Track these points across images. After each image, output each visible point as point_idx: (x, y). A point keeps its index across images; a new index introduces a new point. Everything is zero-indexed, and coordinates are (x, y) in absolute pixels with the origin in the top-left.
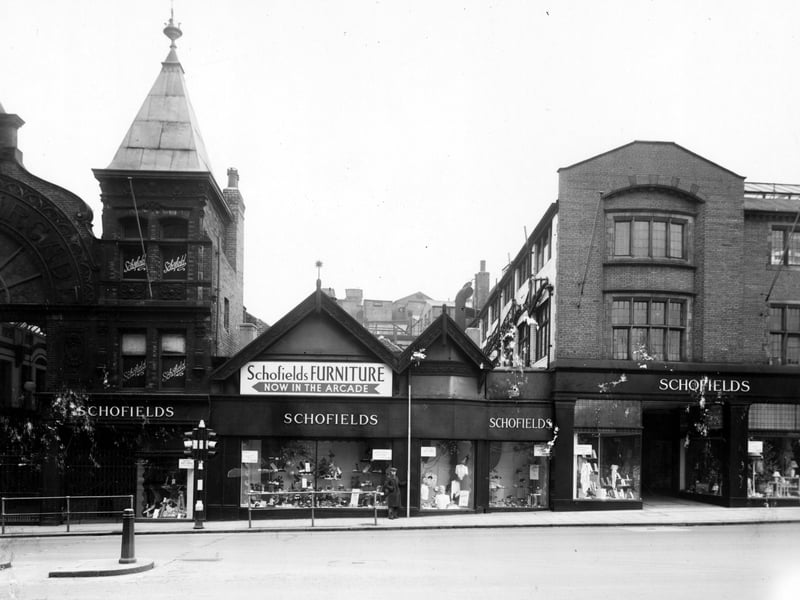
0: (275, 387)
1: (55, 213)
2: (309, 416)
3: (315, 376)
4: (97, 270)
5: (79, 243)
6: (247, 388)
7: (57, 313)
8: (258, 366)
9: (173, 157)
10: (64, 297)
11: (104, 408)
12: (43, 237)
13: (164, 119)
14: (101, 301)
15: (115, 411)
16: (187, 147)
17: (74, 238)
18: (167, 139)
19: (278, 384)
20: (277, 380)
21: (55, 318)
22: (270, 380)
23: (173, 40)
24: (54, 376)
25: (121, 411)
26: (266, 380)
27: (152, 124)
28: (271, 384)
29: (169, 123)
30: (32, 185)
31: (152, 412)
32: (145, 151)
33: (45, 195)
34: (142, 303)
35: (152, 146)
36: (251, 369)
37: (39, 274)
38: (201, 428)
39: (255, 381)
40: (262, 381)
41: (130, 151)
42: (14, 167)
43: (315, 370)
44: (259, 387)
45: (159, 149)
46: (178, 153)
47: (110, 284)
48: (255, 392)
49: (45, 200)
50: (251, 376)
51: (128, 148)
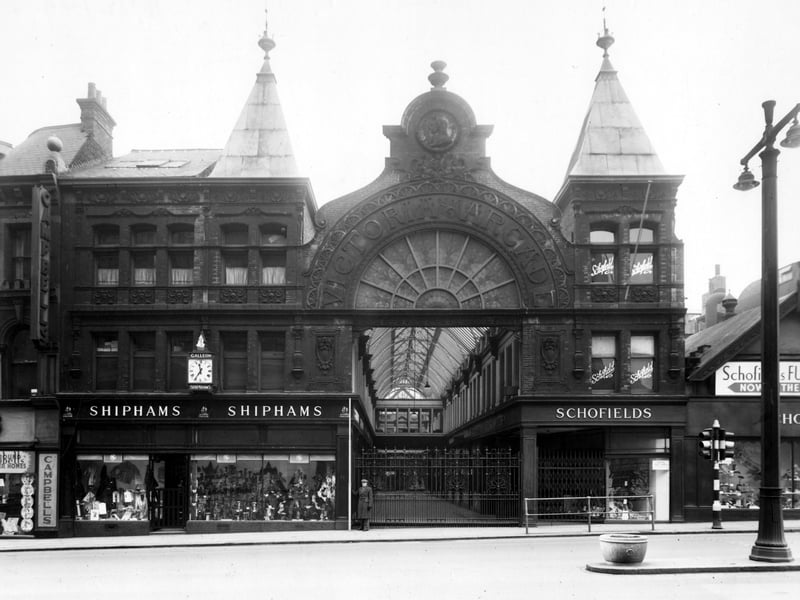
0: (751, 388)
1: (529, 218)
2: (787, 416)
3: (793, 375)
4: (571, 274)
5: (553, 248)
6: (722, 388)
7: (533, 317)
8: (733, 367)
9: (637, 161)
10: (540, 301)
11: (582, 410)
12: (519, 244)
13: (617, 126)
14: (577, 305)
15: (593, 413)
16: (648, 152)
17: (548, 243)
18: (626, 145)
19: (754, 384)
20: (753, 381)
21: (531, 322)
22: (746, 381)
23: (606, 49)
24: (532, 379)
25: (599, 413)
26: (741, 381)
27: (607, 131)
28: (747, 384)
29: (624, 129)
30: (507, 193)
31: (630, 413)
32: (609, 157)
33: (519, 202)
34: (615, 306)
35: (615, 152)
36: (726, 369)
37: (512, 280)
38: (716, 429)
39: (731, 382)
40: (738, 381)
41: (593, 156)
42: (488, 176)
43: (793, 370)
44: (735, 387)
45: (621, 154)
46: (640, 158)
47: (583, 287)
48: (732, 393)
49: (520, 207)
50: (726, 377)
51: (592, 154)
